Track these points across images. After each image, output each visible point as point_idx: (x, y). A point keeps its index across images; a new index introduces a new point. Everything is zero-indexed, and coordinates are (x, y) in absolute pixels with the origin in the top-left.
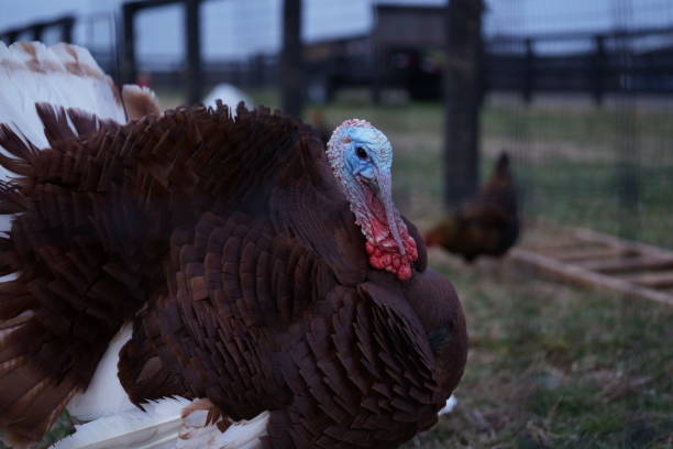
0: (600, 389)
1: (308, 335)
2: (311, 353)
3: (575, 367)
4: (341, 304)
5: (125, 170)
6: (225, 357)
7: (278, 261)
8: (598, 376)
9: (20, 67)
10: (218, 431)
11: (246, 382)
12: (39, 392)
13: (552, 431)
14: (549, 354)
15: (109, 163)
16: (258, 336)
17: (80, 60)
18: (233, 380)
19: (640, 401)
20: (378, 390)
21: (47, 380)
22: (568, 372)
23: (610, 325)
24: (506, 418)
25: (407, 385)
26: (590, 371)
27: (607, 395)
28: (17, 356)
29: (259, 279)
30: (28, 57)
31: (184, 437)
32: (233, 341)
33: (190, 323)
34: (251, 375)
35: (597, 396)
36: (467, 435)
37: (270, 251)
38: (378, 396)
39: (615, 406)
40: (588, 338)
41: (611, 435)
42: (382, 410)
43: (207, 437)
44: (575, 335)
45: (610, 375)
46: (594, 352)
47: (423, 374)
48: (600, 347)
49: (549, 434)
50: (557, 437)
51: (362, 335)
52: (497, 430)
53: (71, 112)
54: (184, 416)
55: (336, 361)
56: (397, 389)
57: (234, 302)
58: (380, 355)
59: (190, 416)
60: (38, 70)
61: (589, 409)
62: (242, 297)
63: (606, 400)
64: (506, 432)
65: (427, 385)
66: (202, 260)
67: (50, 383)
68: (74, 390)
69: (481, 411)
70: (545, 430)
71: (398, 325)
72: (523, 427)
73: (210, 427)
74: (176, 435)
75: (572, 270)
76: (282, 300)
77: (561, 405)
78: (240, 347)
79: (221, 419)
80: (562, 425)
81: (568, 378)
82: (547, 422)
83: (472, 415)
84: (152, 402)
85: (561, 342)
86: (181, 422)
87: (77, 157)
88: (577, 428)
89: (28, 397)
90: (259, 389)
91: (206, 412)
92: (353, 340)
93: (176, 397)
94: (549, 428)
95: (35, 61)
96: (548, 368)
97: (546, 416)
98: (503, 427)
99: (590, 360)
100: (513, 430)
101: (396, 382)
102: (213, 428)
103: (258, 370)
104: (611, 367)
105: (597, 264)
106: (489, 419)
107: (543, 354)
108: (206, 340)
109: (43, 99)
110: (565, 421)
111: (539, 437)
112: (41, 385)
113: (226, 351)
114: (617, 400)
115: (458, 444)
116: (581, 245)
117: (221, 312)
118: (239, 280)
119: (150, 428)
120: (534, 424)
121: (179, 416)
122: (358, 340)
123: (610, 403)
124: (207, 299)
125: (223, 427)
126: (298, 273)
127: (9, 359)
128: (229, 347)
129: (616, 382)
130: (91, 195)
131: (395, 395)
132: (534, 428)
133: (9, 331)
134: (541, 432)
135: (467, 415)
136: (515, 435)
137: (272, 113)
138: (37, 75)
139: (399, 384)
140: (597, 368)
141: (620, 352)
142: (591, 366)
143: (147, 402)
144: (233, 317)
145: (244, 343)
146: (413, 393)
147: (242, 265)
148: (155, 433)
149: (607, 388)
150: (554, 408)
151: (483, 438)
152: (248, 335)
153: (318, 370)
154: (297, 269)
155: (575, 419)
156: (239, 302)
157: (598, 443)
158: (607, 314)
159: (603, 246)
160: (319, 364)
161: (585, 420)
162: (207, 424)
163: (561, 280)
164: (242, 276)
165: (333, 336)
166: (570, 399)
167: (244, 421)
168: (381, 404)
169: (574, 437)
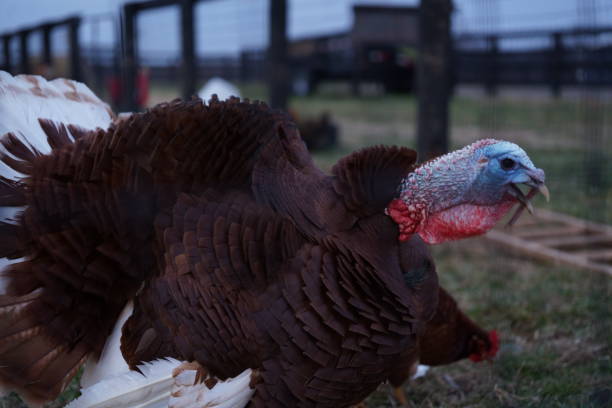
0: (560, 355)
1: (284, 291)
2: (289, 307)
3: (536, 335)
4: (310, 257)
5: (114, 162)
6: (207, 322)
7: (248, 229)
8: (557, 343)
9: (25, 92)
10: (206, 388)
11: (228, 343)
12: (54, 358)
13: (516, 393)
14: (514, 323)
15: (99, 156)
16: (237, 299)
17: (78, 91)
18: (216, 342)
19: (596, 365)
20: (355, 331)
21: (60, 348)
22: (530, 339)
23: (569, 297)
24: (474, 382)
25: (385, 323)
26: (550, 339)
27: (566, 361)
28: (32, 326)
29: (232, 248)
30: (32, 86)
31: (176, 395)
32: (213, 307)
33: (175, 296)
34: (232, 337)
35: (557, 362)
36: (438, 396)
37: (240, 221)
38: (358, 336)
39: (573, 371)
40: (549, 308)
41: (570, 397)
42: (364, 348)
43: (197, 394)
44: (536, 306)
45: (569, 343)
46: (554, 321)
47: (400, 310)
48: (559, 317)
49: (514, 396)
50: (522, 398)
51: (330, 284)
52: (466, 393)
53: (71, 127)
54: (175, 376)
55: (312, 310)
56: (374, 327)
57: (213, 271)
58: (350, 301)
59: (181, 375)
60: (40, 95)
61: (548, 373)
62: (219, 267)
63: (565, 365)
64: (475, 395)
65: (405, 319)
66: (181, 239)
67: (63, 350)
68: (85, 357)
69: (452, 375)
70: (510, 392)
71: (368, 269)
72: (490, 390)
73: (198, 385)
74: (168, 393)
75: (533, 247)
76: (255, 265)
77: (524, 370)
78: (219, 311)
79: (208, 378)
80: (524, 388)
81: (530, 345)
82: (511, 385)
83: (444, 379)
84: (147, 364)
85: (524, 313)
86: (173, 380)
87: (72, 154)
88: (539, 390)
89: (43, 361)
90: (240, 349)
91: (195, 371)
92: (323, 289)
93: (169, 358)
94: (514, 391)
95: (38, 88)
96: (512, 336)
97: (511, 380)
98: (471, 390)
99: (550, 329)
100: (480, 392)
101: (372, 322)
102: (202, 386)
103: (238, 331)
104: (570, 335)
105: (557, 242)
106: (458, 382)
107: (506, 323)
108: (190, 309)
109: (45, 116)
110: (528, 384)
111: (504, 399)
112: (55, 352)
113: (208, 317)
114: (576, 364)
115: (431, 405)
116: (541, 224)
117: (202, 282)
118: (214, 250)
119: (145, 388)
120: (499, 387)
121: (171, 376)
122: (327, 290)
123: (569, 368)
124: (191, 273)
125: (211, 385)
126: (267, 238)
127: (26, 329)
128: (210, 313)
129: (574, 349)
130: (85, 185)
131: (373, 332)
132: (500, 390)
133: (24, 305)
134: (506, 394)
135: (439, 379)
136: (483, 397)
137: (241, 101)
138: (39, 98)
139: (375, 322)
140: (557, 336)
141: (577, 322)
142: (552, 334)
143: (142, 364)
144: (214, 285)
145: (223, 308)
146: (392, 328)
147: (215, 238)
148: (150, 392)
149: (566, 354)
150: (519, 371)
151: (454, 400)
152: (227, 301)
153: (298, 320)
154: (266, 235)
155: (538, 382)
156: (217, 271)
157: (559, 404)
158: (566, 286)
159: (561, 224)
160: (299, 316)
161: (547, 382)
162: (196, 383)
163: (525, 257)
164: (216, 246)
165: (304, 288)
166: (532, 364)
167: (230, 379)
168: (363, 343)
169: (536, 399)
